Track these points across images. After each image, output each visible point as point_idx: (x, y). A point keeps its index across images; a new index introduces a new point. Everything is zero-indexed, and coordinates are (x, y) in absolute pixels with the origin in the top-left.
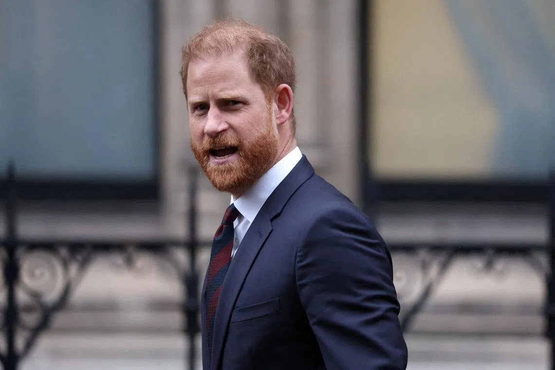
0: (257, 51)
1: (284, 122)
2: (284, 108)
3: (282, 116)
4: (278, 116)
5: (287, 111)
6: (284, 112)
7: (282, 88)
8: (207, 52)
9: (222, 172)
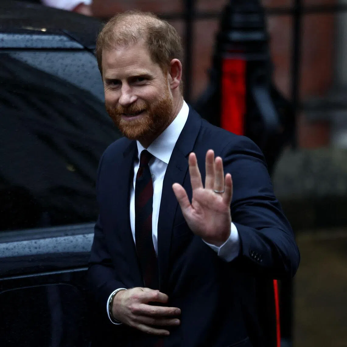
0: (155, 39)
1: (177, 87)
2: (175, 76)
3: (175, 83)
4: (171, 83)
5: (178, 78)
6: (176, 80)
7: (174, 62)
8: (118, 43)
9: (132, 126)
